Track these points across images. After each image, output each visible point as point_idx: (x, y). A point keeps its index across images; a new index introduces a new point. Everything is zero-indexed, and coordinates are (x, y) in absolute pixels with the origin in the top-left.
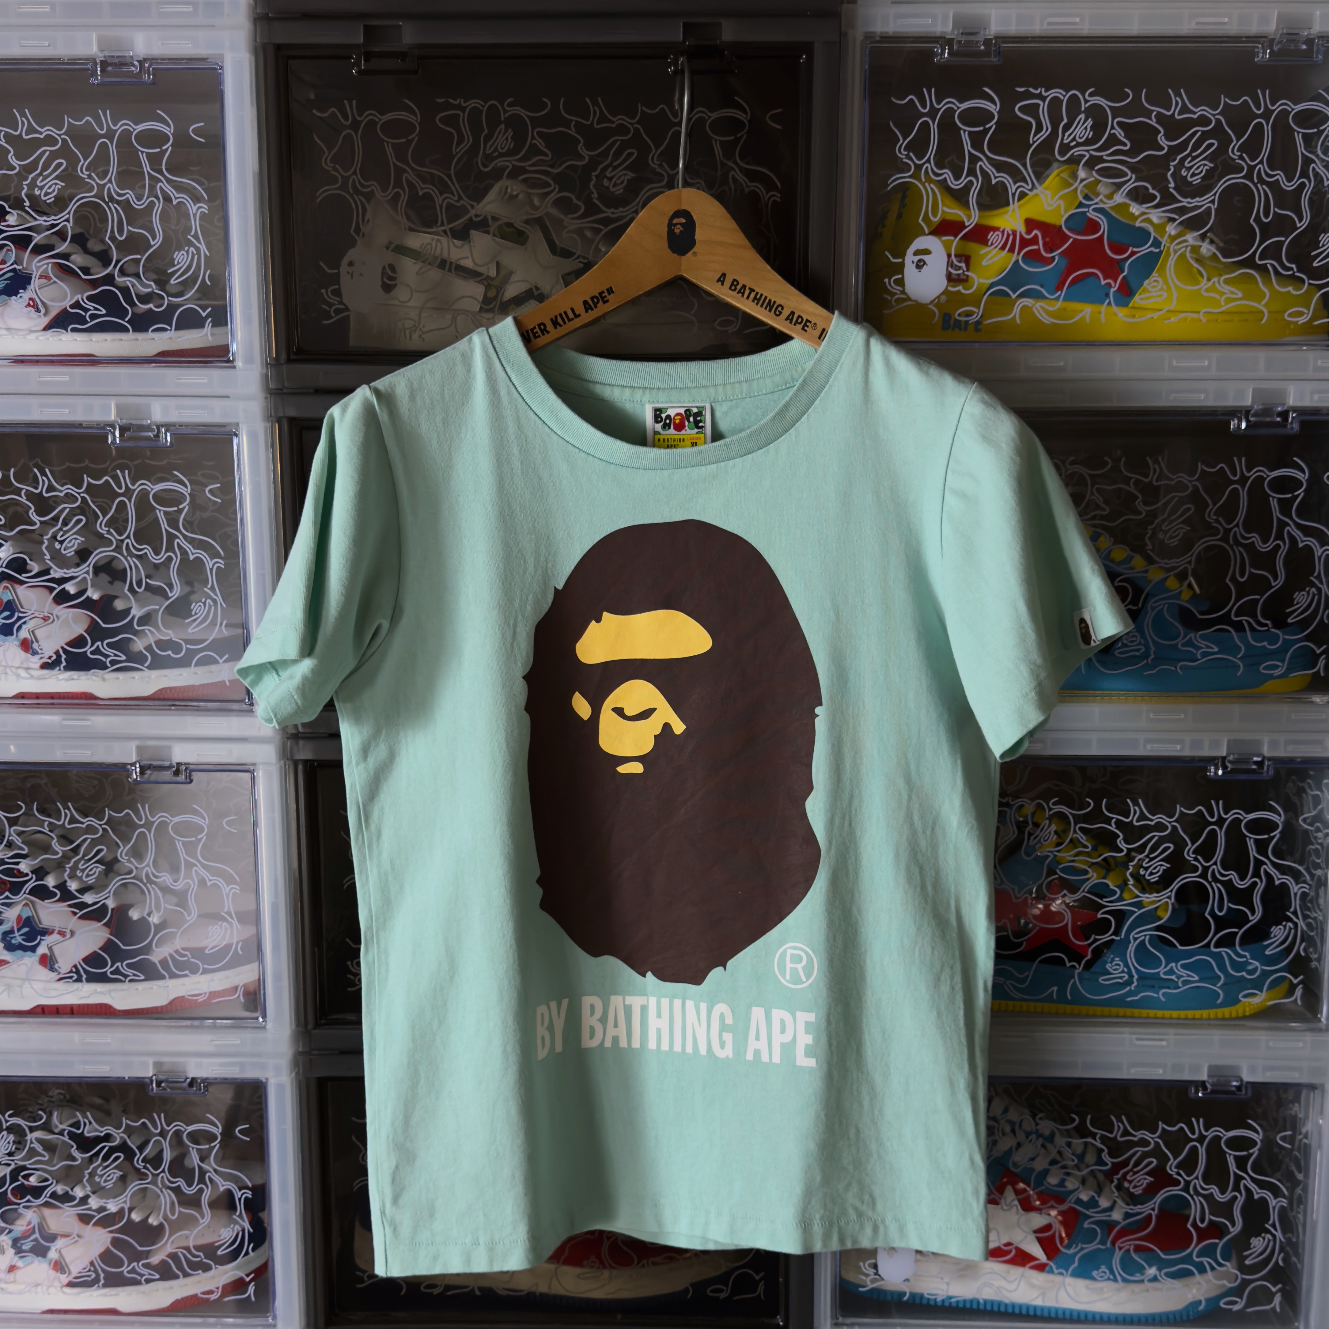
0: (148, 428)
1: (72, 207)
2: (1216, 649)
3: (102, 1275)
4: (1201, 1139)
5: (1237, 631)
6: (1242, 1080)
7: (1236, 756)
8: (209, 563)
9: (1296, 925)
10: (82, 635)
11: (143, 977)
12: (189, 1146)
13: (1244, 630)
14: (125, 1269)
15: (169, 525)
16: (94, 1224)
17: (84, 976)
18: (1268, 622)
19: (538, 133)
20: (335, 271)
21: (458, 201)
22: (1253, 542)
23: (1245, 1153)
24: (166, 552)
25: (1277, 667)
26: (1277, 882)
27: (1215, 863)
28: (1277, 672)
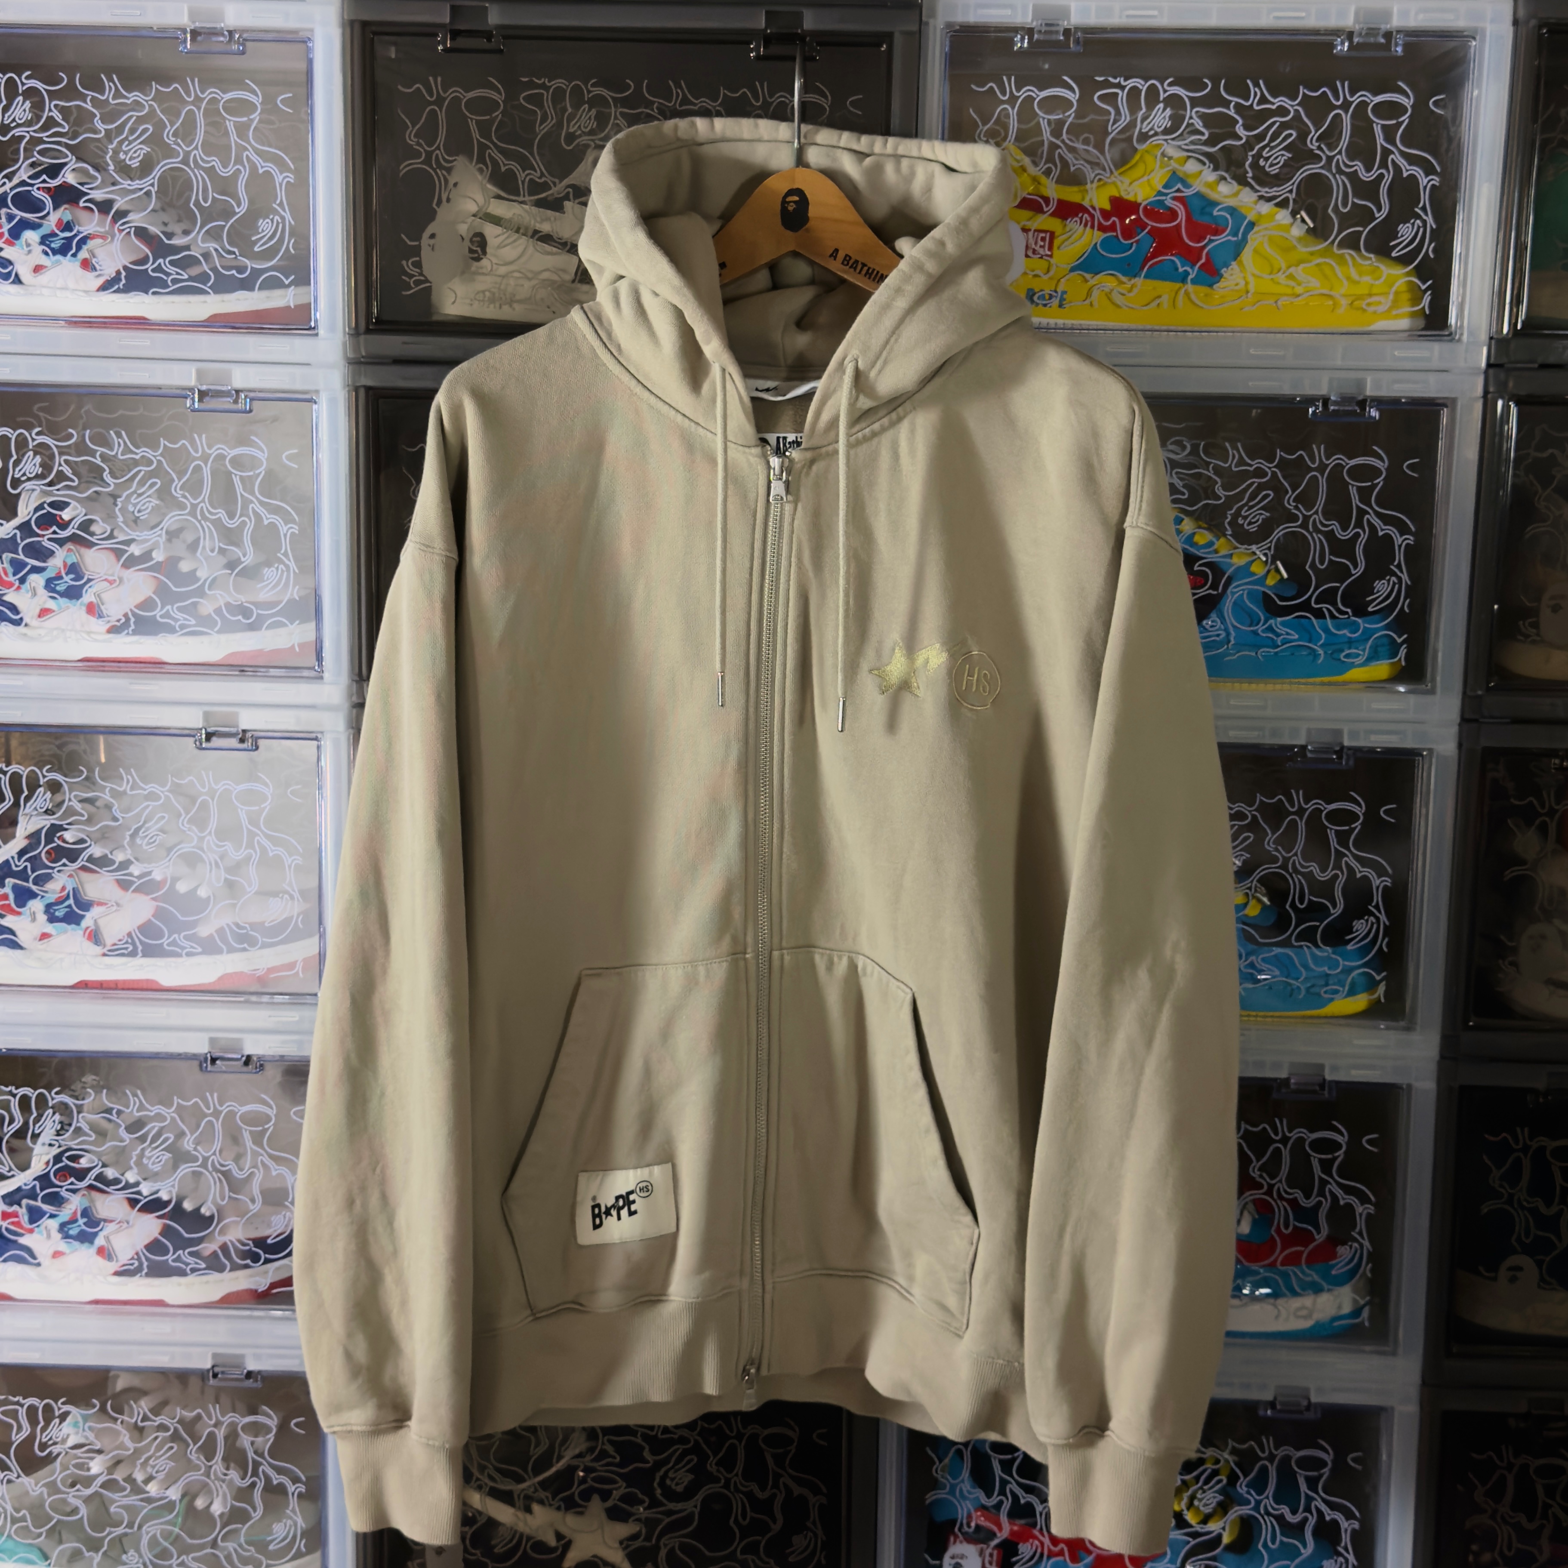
0: (226, 394)
1: (157, 172)
2: (1297, 636)
3: (145, 1264)
4: (1285, 1140)
5: (1316, 617)
6: (1324, 1080)
7: (1316, 745)
8: (283, 529)
9: (1378, 919)
10: (150, 597)
11: (200, 950)
12: (241, 1128)
13: (1324, 617)
14: (170, 1257)
15: (244, 490)
16: (139, 1210)
17: (140, 948)
18: (1349, 610)
19: (621, 113)
20: (416, 243)
21: (540, 178)
22: (1333, 530)
23: (1330, 1156)
24: (240, 517)
25: (1359, 655)
26: (1359, 875)
27: (1296, 854)
28: (1358, 661)
